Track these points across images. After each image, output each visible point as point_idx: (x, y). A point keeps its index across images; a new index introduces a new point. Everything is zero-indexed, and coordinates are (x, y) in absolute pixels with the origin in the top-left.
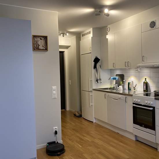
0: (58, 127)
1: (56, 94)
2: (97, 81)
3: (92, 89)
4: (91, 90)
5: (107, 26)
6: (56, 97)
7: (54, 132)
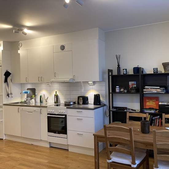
2: (8, 95)
3: (2, 104)
5: (19, 42)
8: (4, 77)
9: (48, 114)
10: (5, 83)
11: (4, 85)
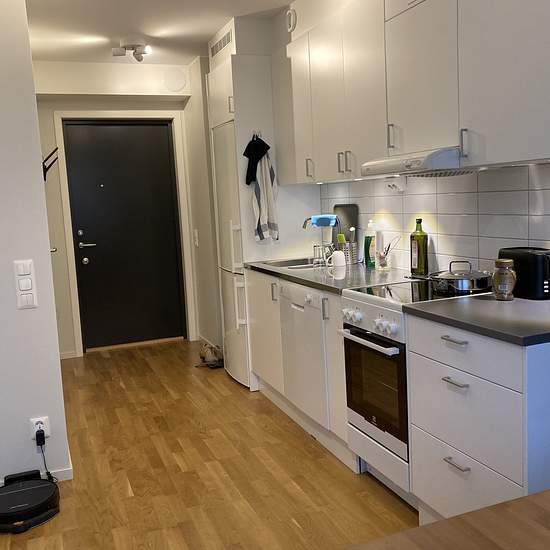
0: (51, 417)
1: (34, 291)
2: (259, 231)
3: (241, 265)
4: (236, 269)
5: (287, 8)
6: (36, 303)
7: (34, 435)
9: (346, 326)
11: (245, 192)
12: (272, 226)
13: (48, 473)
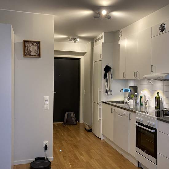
0: (49, 141)
1: (48, 105)
2: (107, 92)
3: (100, 101)
5: (120, 31)
6: (48, 109)
7: (44, 147)
8: (103, 72)
9: (137, 122)
10: (104, 78)
11: (103, 81)
12: (110, 91)
13: (47, 158)
